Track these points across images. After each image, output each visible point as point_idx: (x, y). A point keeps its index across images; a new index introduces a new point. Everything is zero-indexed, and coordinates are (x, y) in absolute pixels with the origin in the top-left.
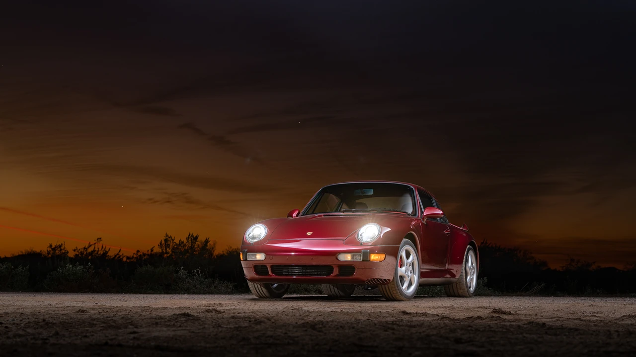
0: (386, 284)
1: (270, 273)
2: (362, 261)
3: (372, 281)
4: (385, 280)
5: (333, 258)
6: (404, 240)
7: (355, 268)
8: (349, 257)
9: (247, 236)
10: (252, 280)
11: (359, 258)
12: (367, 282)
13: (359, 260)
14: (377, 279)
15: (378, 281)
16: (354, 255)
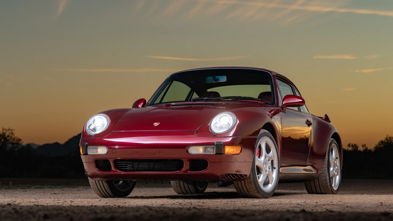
0: (242, 180)
1: (113, 168)
2: (216, 154)
3: (226, 176)
4: (241, 175)
5: (183, 150)
6: (263, 131)
7: (207, 163)
8: (200, 150)
9: (87, 127)
10: (93, 176)
11: (211, 151)
12: (221, 178)
13: (212, 153)
14: (233, 175)
15: (234, 177)
16: (206, 148)
